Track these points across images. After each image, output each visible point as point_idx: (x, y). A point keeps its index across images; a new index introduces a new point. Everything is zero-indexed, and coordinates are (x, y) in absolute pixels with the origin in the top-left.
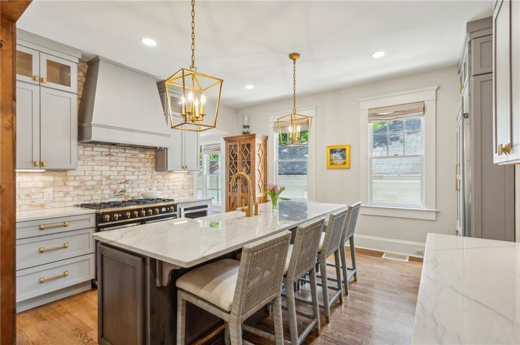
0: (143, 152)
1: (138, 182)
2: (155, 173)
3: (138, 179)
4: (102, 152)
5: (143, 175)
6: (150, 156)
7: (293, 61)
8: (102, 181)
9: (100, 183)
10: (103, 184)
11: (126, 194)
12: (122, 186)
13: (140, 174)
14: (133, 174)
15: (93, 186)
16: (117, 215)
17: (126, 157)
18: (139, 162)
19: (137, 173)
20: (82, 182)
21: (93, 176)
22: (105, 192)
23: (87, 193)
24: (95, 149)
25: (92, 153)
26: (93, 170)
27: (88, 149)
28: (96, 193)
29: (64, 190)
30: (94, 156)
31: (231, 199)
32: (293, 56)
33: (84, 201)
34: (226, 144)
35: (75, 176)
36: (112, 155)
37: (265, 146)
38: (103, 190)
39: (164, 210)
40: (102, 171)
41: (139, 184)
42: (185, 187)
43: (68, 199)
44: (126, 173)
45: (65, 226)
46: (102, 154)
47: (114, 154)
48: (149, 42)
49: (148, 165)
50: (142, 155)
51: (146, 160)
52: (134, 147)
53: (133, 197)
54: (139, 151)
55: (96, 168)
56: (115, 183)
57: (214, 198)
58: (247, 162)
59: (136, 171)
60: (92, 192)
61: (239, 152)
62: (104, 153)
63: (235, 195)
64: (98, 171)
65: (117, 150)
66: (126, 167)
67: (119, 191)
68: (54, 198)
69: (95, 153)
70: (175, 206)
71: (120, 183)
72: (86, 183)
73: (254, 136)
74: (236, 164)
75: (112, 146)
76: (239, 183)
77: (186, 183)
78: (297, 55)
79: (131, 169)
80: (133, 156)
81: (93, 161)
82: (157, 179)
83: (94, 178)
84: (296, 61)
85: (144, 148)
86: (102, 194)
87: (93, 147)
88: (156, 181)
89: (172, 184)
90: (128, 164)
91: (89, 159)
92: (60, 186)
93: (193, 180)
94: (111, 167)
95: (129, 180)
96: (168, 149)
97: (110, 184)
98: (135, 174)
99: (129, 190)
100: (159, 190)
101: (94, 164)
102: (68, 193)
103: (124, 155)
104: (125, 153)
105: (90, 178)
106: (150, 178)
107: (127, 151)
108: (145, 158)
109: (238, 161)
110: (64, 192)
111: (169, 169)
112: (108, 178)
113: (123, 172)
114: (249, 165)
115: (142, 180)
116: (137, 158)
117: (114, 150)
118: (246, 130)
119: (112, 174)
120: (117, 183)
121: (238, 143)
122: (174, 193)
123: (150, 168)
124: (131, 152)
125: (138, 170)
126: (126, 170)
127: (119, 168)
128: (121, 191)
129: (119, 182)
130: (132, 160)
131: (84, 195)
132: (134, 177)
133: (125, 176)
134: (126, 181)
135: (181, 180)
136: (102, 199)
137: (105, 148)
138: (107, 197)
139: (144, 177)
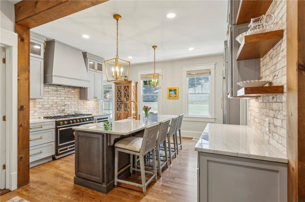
0: (73, 89)
1: (71, 105)
2: (80, 101)
5: (73, 101)
6: (77, 92)
7: (154, 49)
8: (53, 105)
9: (52, 106)
10: (54, 106)
11: (65, 112)
12: (63, 108)
13: (72, 101)
14: (68, 101)
15: (48, 107)
16: (65, 122)
17: (65, 92)
18: (72, 95)
20: (43, 105)
21: (48, 102)
22: (55, 110)
23: (45, 111)
24: (50, 88)
25: (48, 90)
26: (48, 99)
27: (46, 88)
28: (50, 111)
30: (49, 91)
31: (118, 114)
32: (154, 47)
33: (44, 115)
34: (115, 85)
35: (39, 102)
36: (58, 91)
37: (136, 87)
38: (53, 110)
39: (88, 119)
40: (53, 99)
42: (94, 108)
43: (36, 114)
44: (65, 101)
45: (41, 127)
46: (53, 90)
47: (59, 90)
48: (86, 36)
49: (76, 96)
50: (73, 91)
51: (75, 94)
52: (69, 87)
53: (68, 114)
54: (72, 88)
56: (59, 106)
57: (111, 114)
58: (127, 95)
59: (70, 100)
60: (48, 111)
61: (123, 90)
62: (54, 90)
63: (121, 112)
64: (51, 99)
65: (61, 89)
66: (65, 97)
67: (61, 110)
69: (50, 90)
70: (93, 117)
71: (62, 106)
72: (45, 106)
73: (131, 82)
74: (121, 96)
75: (58, 86)
76: (123, 106)
77: (95, 106)
78: (156, 46)
79: (67, 98)
80: (69, 91)
81: (48, 94)
82: (81, 104)
83: (49, 103)
84: (155, 49)
85: (74, 88)
86: (53, 111)
87: (49, 87)
88: (80, 105)
89: (88, 106)
90: (65, 96)
91: (47, 93)
93: (98, 104)
94: (57, 97)
95: (66, 104)
96: (88, 88)
97: (57, 106)
98: (70, 101)
99: (66, 110)
100: (82, 109)
101: (49, 96)
102: (36, 111)
103: (64, 91)
104: (65, 90)
105: (47, 103)
106: (77, 103)
107: (66, 89)
108: (75, 93)
109: (122, 95)
110: (34, 110)
111: (88, 99)
112: (56, 103)
113: (64, 100)
114: (128, 97)
115: (73, 104)
117: (59, 88)
118: (126, 78)
119: (58, 101)
120: (61, 106)
121: (122, 85)
122: (89, 111)
123: (77, 98)
124: (68, 89)
125: (71, 99)
126: (65, 99)
127: (61, 98)
128: (63, 110)
129: (62, 105)
130: (68, 93)
131: (44, 112)
132: (69, 103)
133: (65, 102)
134: (65, 105)
135: (92, 104)
136: (53, 114)
137: (54, 87)
138: (55, 113)
139: (74, 103)
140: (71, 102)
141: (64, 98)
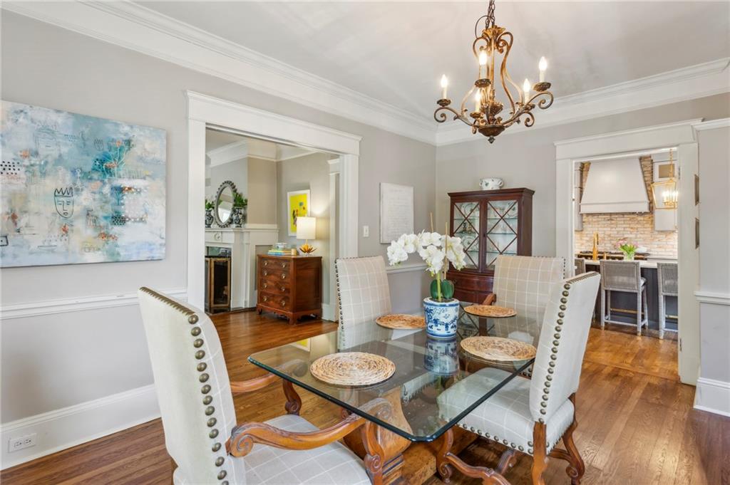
3: (636, 238)
5: (641, 234)
13: (638, 233)
14: (631, 234)
17: (625, 220)
22: (607, 245)
24: (600, 217)
26: (598, 231)
30: (599, 221)
36: (613, 220)
38: (605, 244)
40: (605, 231)
44: (625, 232)
46: (604, 220)
47: (615, 219)
49: (647, 225)
51: (645, 222)
55: (601, 229)
56: (615, 239)
59: (634, 231)
62: (606, 219)
64: (601, 231)
65: (617, 217)
66: (624, 228)
71: (620, 240)
79: (628, 229)
80: (631, 219)
81: (598, 224)
88: (657, 240)
90: (625, 226)
91: (596, 223)
94: (612, 228)
97: (611, 240)
98: (634, 233)
100: (660, 247)
101: (599, 226)
103: (623, 219)
106: (650, 236)
107: (625, 217)
108: (644, 220)
112: (609, 236)
115: (640, 238)
119: (612, 233)
120: (617, 240)
124: (629, 217)
125: (636, 230)
126: (624, 230)
127: (619, 229)
130: (630, 222)
132: (631, 236)
133: (623, 234)
137: (606, 216)
140: (636, 234)
141: (622, 229)
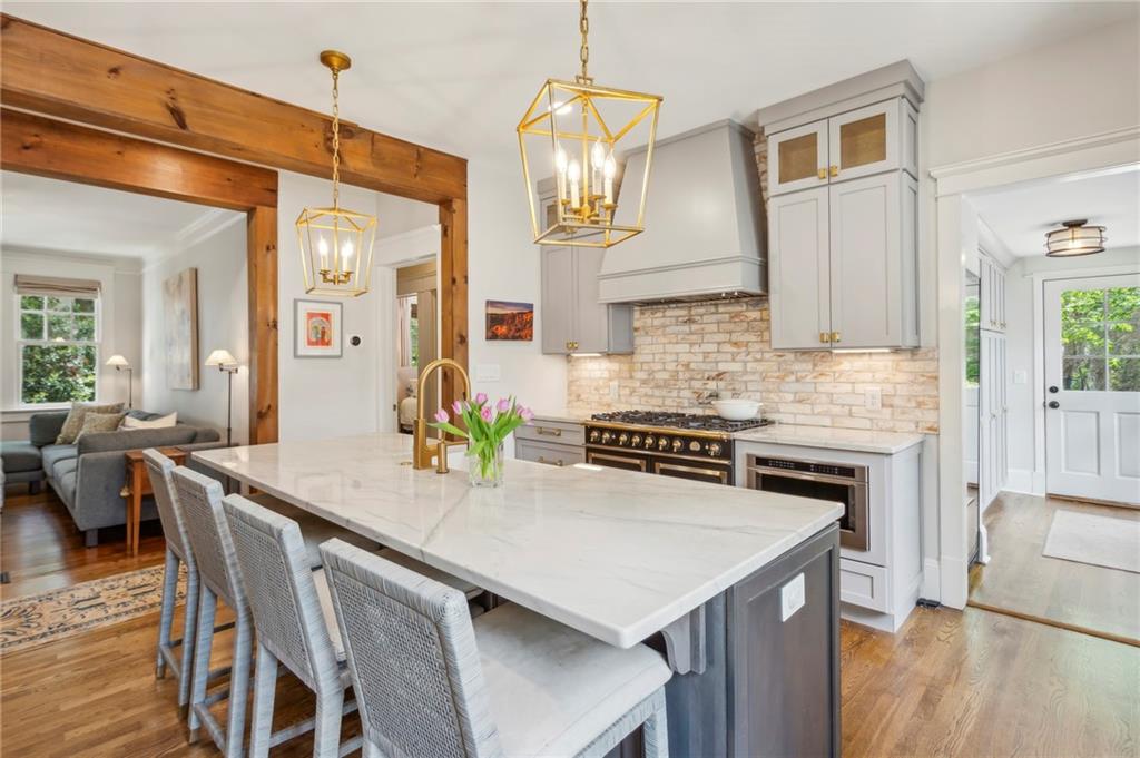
0: (756, 305)
1: (745, 378)
3: (745, 372)
4: (678, 317)
5: (756, 360)
8: (677, 372)
9: (675, 375)
10: (681, 377)
12: (712, 385)
13: (749, 358)
14: (733, 360)
15: (665, 380)
17: (718, 323)
18: (747, 330)
19: (742, 357)
20: (651, 373)
21: (664, 363)
22: (683, 393)
23: (657, 393)
24: (669, 313)
25: (663, 320)
26: (664, 353)
28: (669, 394)
29: (630, 385)
30: (667, 326)
33: (654, 406)
35: (642, 363)
36: (694, 322)
38: (679, 390)
39: (695, 446)
40: (677, 354)
41: (746, 382)
42: (897, 402)
44: (720, 357)
46: (677, 321)
47: (697, 318)
50: (753, 314)
51: (764, 324)
54: (747, 303)
55: (670, 348)
56: (699, 377)
59: (739, 353)
60: (664, 393)
62: (680, 319)
64: (671, 353)
65: (702, 310)
66: (719, 343)
67: (706, 394)
68: (619, 396)
69: (667, 321)
71: (708, 379)
72: (656, 376)
77: (902, 390)
79: (728, 348)
80: (734, 317)
81: (664, 335)
86: (679, 397)
88: (793, 378)
89: (847, 388)
90: (720, 337)
91: (660, 332)
92: (626, 379)
93: (936, 378)
94: (692, 344)
95: (724, 373)
97: (692, 379)
98: (738, 358)
99: (725, 396)
100: (800, 401)
101: (666, 341)
103: (714, 318)
104: (717, 313)
105: (661, 366)
106: (775, 368)
107: (721, 309)
112: (687, 366)
113: (714, 355)
115: (754, 373)
116: (742, 321)
117: (696, 310)
119: (695, 359)
120: (703, 378)
122: (851, 415)
124: (730, 309)
125: (744, 349)
126: (718, 351)
127: (707, 347)
128: (711, 396)
129: (706, 376)
130: (731, 327)
131: (652, 396)
132: (736, 367)
133: (717, 362)
134: (719, 375)
135: (879, 376)
136: (677, 407)
137: (681, 308)
138: (686, 405)
139: (760, 367)
140: (745, 363)
141: (713, 347)
